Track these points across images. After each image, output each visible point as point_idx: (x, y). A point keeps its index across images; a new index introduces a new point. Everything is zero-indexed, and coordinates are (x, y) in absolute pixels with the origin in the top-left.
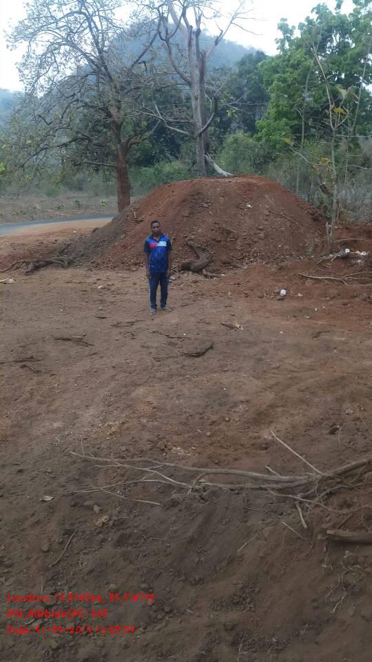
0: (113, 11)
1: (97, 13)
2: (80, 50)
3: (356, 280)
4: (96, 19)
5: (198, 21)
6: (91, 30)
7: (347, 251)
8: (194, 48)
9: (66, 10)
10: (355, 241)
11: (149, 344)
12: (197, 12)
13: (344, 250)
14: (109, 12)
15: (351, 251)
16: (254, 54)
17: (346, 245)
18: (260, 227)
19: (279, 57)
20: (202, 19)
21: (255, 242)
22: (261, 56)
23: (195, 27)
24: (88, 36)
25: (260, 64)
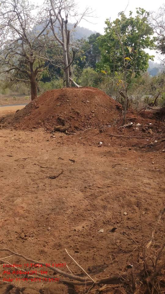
0: (30, 11)
1: (22, 12)
2: (14, 29)
3: (135, 137)
4: (22, 15)
5: (67, 17)
6: (19, 20)
7: (132, 123)
8: (64, 28)
9: (8, 10)
10: (135, 119)
11: (31, 171)
12: (66, 12)
13: (130, 123)
14: (28, 11)
15: (133, 123)
16: (96, 34)
17: (131, 120)
18: (93, 111)
19: (105, 36)
20: (69, 16)
21: (90, 118)
22: (98, 35)
23: (65, 19)
24: (18, 22)
25: (97, 38)
